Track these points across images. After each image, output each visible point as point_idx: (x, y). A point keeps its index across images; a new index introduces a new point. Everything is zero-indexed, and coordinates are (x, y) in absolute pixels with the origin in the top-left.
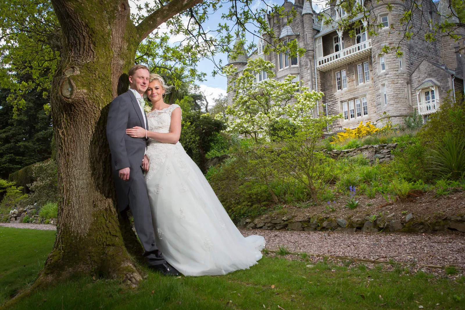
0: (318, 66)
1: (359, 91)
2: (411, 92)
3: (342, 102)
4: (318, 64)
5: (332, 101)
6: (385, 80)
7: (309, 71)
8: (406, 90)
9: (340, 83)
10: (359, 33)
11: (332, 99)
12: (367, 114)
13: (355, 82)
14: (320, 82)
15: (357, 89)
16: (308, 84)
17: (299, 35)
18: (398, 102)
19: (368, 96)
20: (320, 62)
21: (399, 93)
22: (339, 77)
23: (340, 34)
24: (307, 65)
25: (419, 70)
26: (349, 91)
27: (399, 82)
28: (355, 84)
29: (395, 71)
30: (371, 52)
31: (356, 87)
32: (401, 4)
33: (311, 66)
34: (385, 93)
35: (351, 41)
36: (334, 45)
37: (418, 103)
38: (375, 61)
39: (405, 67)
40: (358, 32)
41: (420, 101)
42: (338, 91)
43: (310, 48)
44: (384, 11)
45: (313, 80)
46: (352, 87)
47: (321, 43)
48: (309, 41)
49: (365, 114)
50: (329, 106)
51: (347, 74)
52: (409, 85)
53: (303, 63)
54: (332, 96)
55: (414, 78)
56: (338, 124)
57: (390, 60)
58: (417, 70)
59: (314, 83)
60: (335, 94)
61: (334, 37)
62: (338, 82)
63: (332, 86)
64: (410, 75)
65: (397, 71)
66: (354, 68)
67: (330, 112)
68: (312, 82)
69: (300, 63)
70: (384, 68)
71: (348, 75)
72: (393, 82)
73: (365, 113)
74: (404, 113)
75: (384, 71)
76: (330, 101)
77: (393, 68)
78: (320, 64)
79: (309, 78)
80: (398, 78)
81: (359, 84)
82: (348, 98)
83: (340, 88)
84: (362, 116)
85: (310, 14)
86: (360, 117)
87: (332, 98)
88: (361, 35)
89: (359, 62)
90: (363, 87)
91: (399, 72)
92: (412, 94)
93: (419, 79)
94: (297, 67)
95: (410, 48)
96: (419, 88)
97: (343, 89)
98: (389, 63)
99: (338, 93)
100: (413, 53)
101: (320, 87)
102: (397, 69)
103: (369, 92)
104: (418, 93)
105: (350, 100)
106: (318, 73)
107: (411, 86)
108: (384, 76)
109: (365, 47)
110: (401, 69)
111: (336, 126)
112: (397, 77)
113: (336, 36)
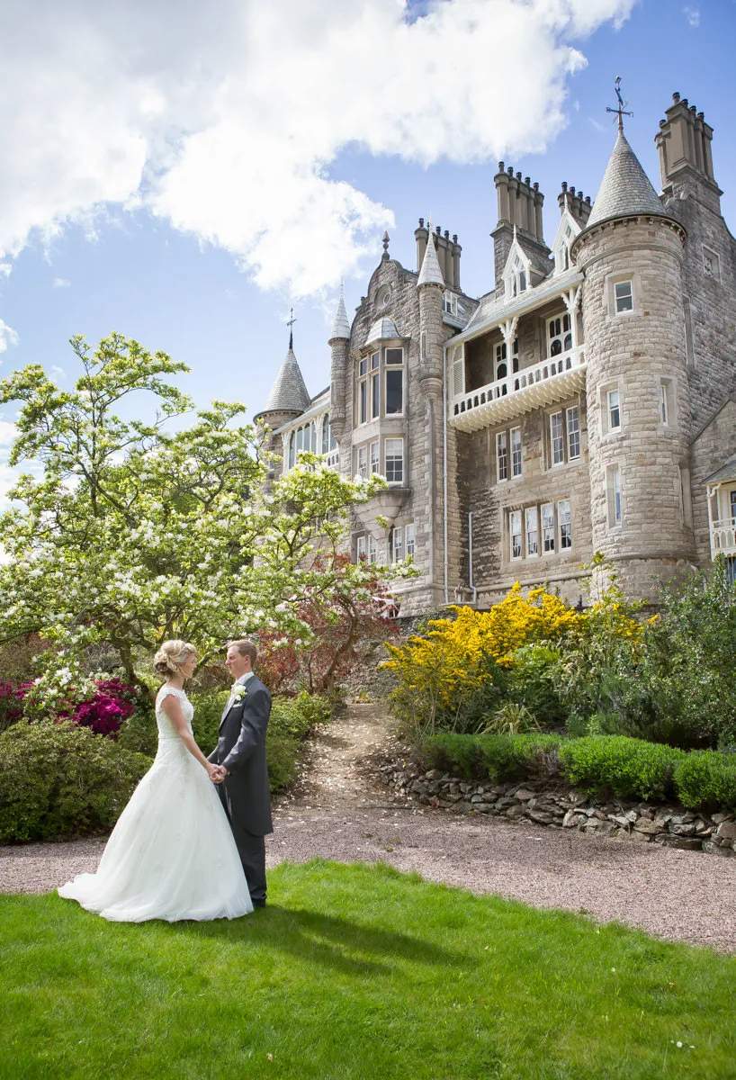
0: (452, 416)
1: (551, 482)
2: (692, 490)
3: (507, 510)
4: (452, 411)
5: (483, 507)
6: (618, 454)
7: (427, 429)
8: (677, 483)
9: (504, 462)
10: (558, 333)
11: (484, 503)
12: (570, 545)
13: (542, 459)
14: (454, 458)
15: (545, 477)
16: (423, 461)
17: (410, 339)
18: (653, 517)
19: (573, 498)
20: (457, 406)
21: (655, 491)
22: (504, 445)
23: (509, 335)
24: (423, 413)
25: (715, 428)
26: (526, 483)
27: (659, 460)
28: (542, 466)
29: (648, 429)
30: (584, 380)
31: (544, 473)
32: (669, 251)
33: (433, 415)
34: (618, 491)
35: (537, 354)
36: (496, 365)
37: (711, 524)
38: (593, 403)
39: (676, 422)
40: (555, 329)
41: (715, 518)
42: (499, 482)
43: (431, 371)
44: (621, 268)
45: (438, 451)
46: (536, 473)
47: (463, 360)
48: (433, 353)
49: (564, 546)
50: (477, 519)
51: (523, 438)
52: (686, 471)
53: (414, 409)
54: (484, 496)
55: (701, 451)
56: (495, 568)
57: (635, 398)
58: (710, 428)
59: (438, 460)
60: (492, 489)
61: (495, 346)
62: (501, 459)
63: (485, 468)
64: (691, 442)
65: (654, 429)
66: (540, 424)
67: (477, 534)
68: (434, 456)
69: (408, 409)
70: (616, 423)
71: (526, 441)
72: (641, 461)
73: (566, 543)
74: (670, 547)
75: (618, 429)
76: (478, 508)
77: (642, 422)
78: (456, 412)
79: (427, 445)
80: (657, 450)
81: (554, 465)
82: (523, 501)
83: (505, 474)
84: (557, 551)
85: (436, 285)
86: (551, 552)
87: (483, 500)
88: (562, 337)
89: (557, 407)
90: (562, 472)
91: (660, 433)
92: (693, 496)
93: (716, 454)
94: (400, 419)
95: (692, 375)
96: (715, 479)
97: (513, 477)
98: (632, 406)
99: (499, 487)
100: (698, 389)
101: (454, 470)
102: (652, 425)
103: (576, 487)
104: (710, 495)
105: (527, 505)
106: (452, 434)
107: (692, 474)
108: (617, 444)
109: (569, 366)
110: (665, 424)
111: (492, 572)
112: (653, 447)
113: (500, 344)
